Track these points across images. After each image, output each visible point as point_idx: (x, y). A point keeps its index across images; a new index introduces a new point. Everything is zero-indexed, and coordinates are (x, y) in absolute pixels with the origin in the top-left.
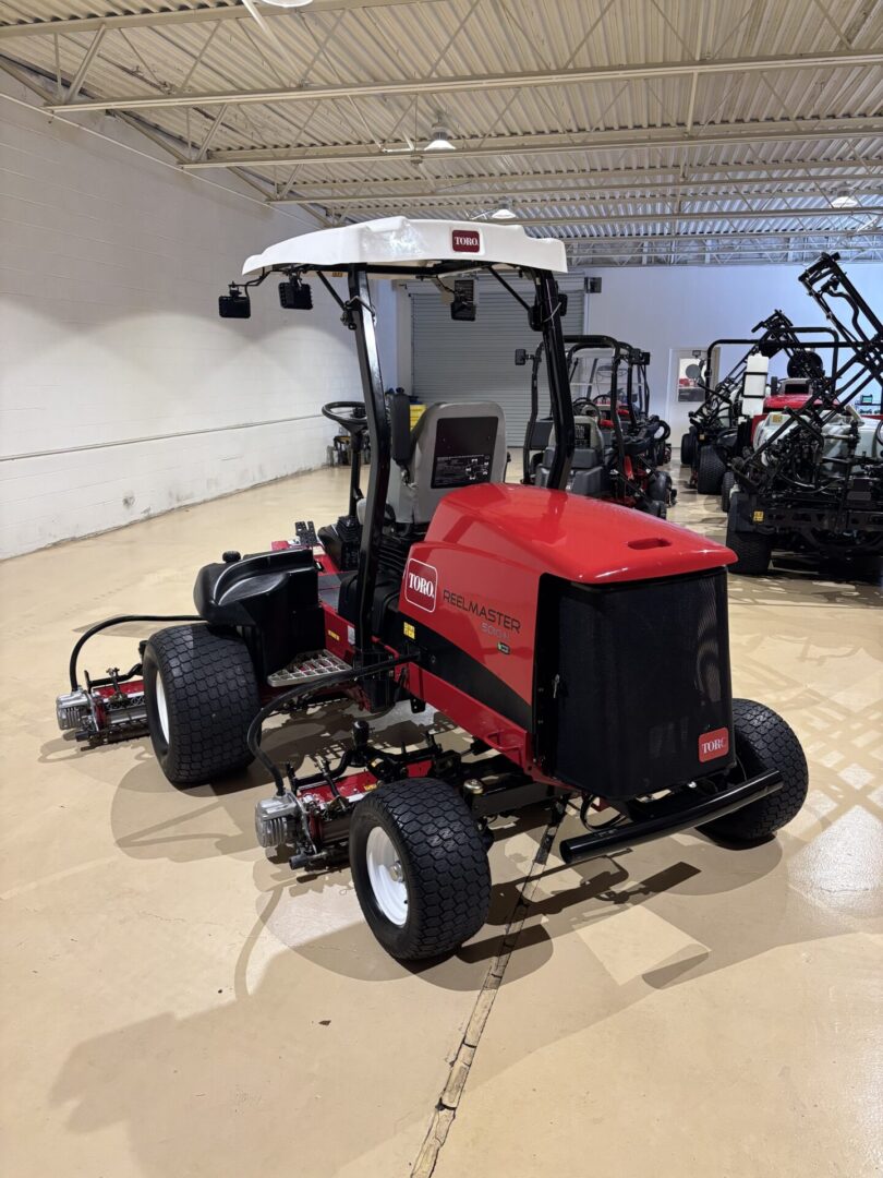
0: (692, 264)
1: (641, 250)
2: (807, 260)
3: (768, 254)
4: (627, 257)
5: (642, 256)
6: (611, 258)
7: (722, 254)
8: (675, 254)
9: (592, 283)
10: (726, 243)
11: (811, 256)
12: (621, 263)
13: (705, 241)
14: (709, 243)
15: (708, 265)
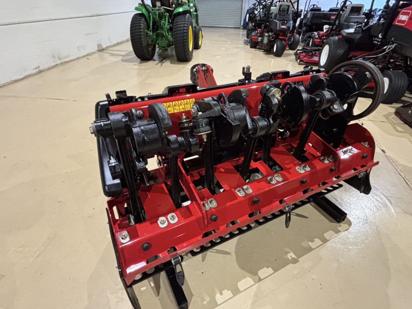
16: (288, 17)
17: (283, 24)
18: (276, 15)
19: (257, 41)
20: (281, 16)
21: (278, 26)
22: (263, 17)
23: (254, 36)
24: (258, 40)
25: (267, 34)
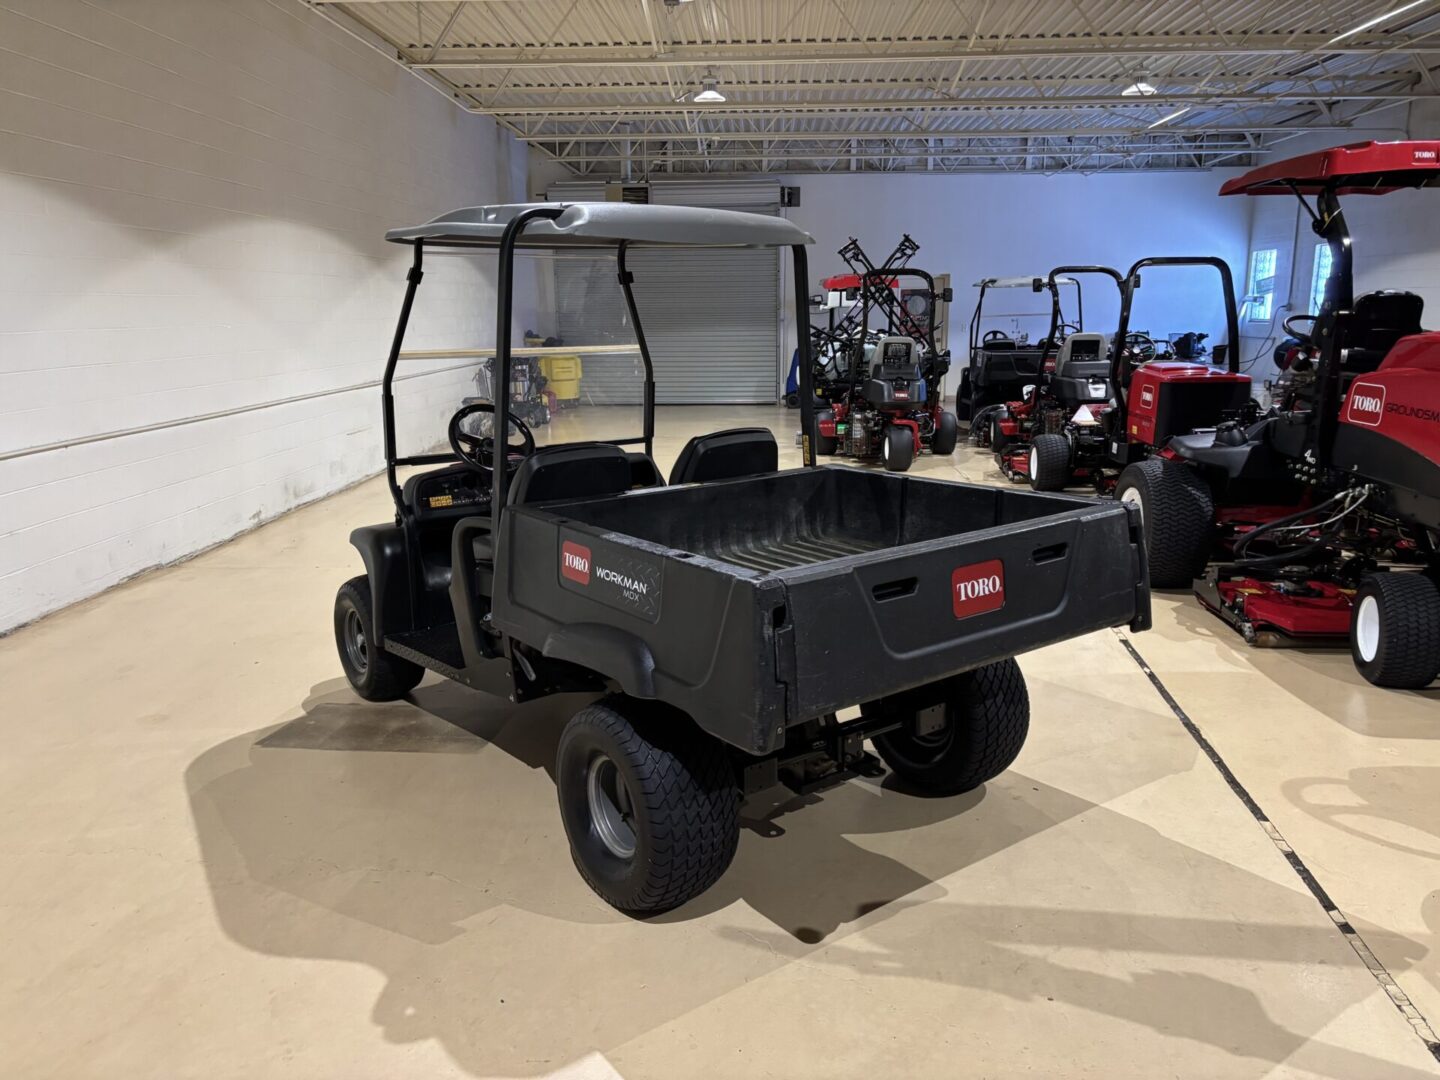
0: (912, 171)
1: (849, 151)
2: (1049, 168)
3: (1001, 159)
4: (832, 160)
5: (850, 160)
6: (811, 160)
7: (948, 159)
8: (891, 158)
9: (789, 194)
10: (952, 144)
11: (1053, 163)
12: (825, 169)
13: (927, 140)
14: (931, 143)
15: (931, 172)
16: (910, 371)
17: (899, 389)
18: (877, 367)
19: (834, 435)
20: (893, 371)
21: (886, 393)
22: (844, 371)
23: (823, 422)
24: (836, 431)
25: (858, 416)
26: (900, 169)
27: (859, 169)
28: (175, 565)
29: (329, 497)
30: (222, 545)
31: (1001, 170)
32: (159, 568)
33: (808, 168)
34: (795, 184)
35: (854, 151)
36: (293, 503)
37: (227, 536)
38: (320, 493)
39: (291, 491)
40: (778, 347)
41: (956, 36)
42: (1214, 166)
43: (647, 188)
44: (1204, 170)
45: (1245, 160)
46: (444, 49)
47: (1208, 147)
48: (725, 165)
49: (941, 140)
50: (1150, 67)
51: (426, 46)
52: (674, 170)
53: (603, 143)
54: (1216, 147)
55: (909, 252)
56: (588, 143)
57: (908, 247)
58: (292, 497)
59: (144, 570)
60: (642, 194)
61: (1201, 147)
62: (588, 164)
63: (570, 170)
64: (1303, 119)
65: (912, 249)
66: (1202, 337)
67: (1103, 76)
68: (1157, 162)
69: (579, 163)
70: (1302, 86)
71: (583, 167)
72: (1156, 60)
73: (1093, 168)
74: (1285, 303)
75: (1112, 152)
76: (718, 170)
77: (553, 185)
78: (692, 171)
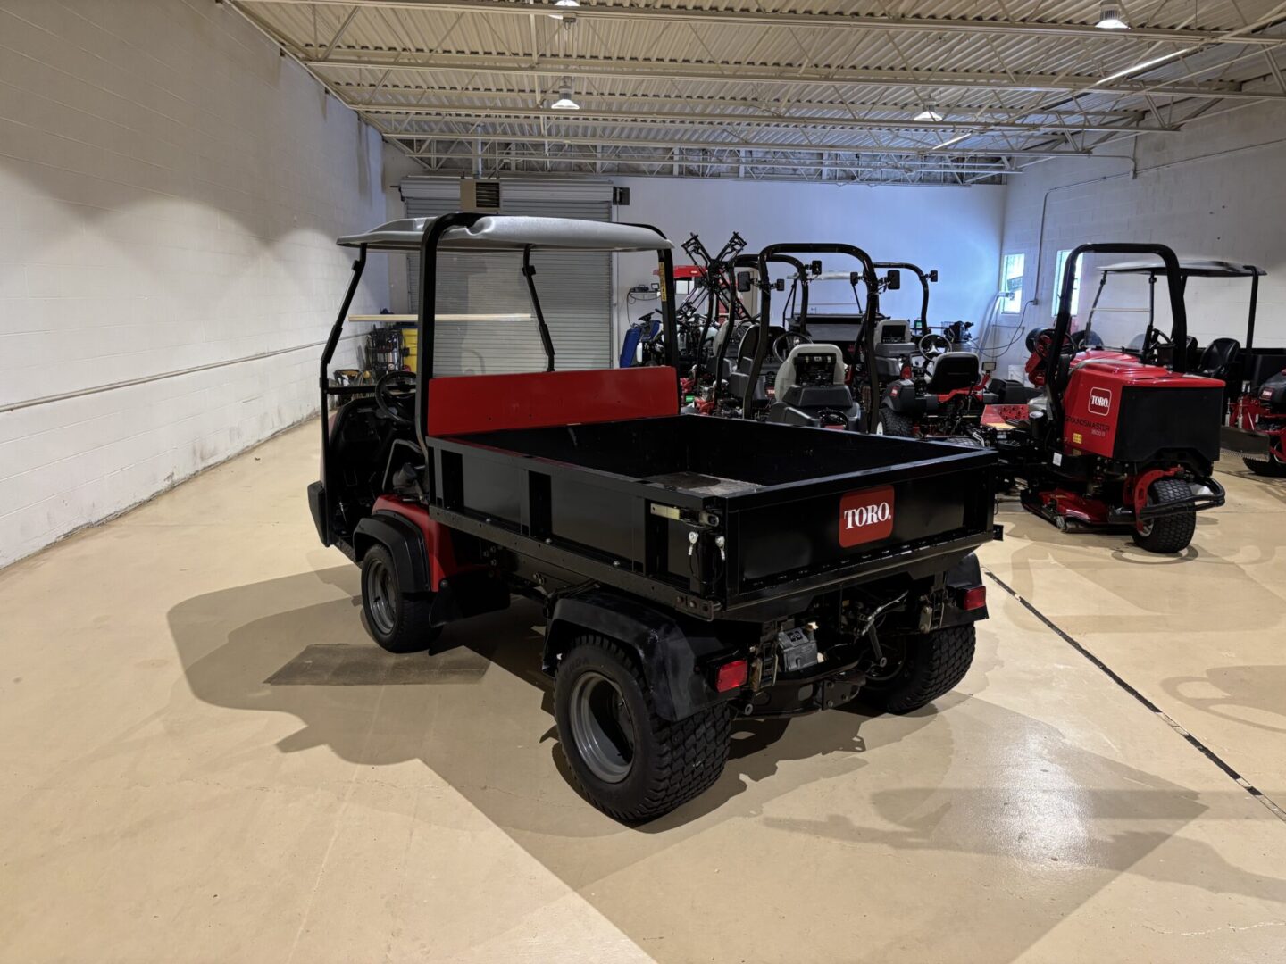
0: (725, 177)
1: (672, 158)
2: (840, 179)
3: (802, 169)
4: (657, 165)
5: (673, 166)
6: (639, 165)
7: (757, 168)
8: (709, 165)
9: (621, 194)
10: (760, 155)
11: (844, 175)
12: (651, 172)
13: (739, 151)
14: (742, 154)
15: (742, 178)
26: (716, 175)
27: (681, 174)
28: (103, 524)
29: (228, 460)
30: (142, 504)
31: (801, 179)
32: (89, 526)
33: (637, 172)
34: (625, 186)
35: (676, 158)
36: (200, 466)
37: (146, 496)
38: (222, 457)
39: (198, 455)
40: (611, 328)
41: (783, 63)
42: (973, 183)
43: (498, 184)
44: (965, 186)
45: (997, 179)
46: (338, 50)
47: (968, 167)
48: (563, 166)
49: (751, 152)
50: (937, 98)
51: (321, 46)
52: (517, 169)
53: (452, 142)
54: (974, 167)
55: (737, 247)
56: (438, 142)
57: (736, 243)
58: (199, 460)
59: (76, 529)
60: (494, 189)
61: (963, 167)
62: (438, 160)
63: (422, 165)
64: (1046, 147)
65: (740, 245)
66: (968, 325)
67: (895, 104)
68: (928, 178)
69: (430, 159)
70: (1052, 119)
71: (434, 163)
72: (941, 93)
73: (877, 180)
74: (1033, 298)
75: (896, 168)
76: (555, 170)
77: (407, 178)
78: (533, 169)
